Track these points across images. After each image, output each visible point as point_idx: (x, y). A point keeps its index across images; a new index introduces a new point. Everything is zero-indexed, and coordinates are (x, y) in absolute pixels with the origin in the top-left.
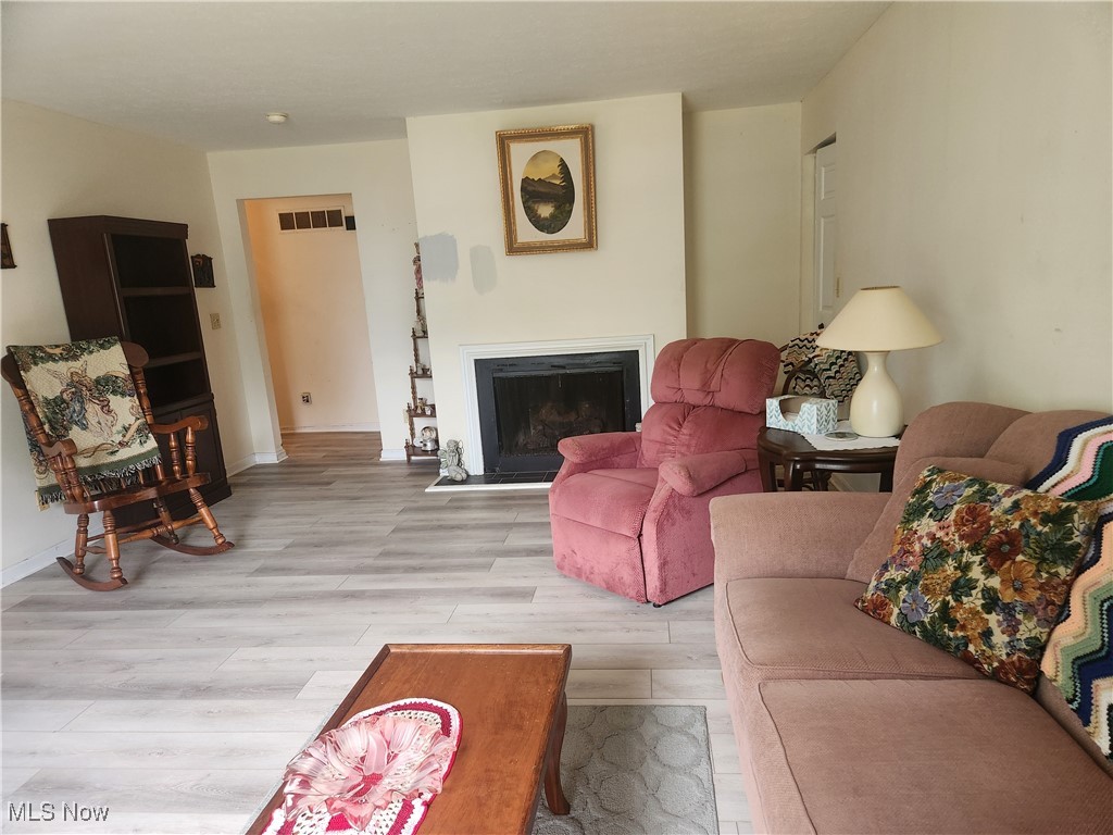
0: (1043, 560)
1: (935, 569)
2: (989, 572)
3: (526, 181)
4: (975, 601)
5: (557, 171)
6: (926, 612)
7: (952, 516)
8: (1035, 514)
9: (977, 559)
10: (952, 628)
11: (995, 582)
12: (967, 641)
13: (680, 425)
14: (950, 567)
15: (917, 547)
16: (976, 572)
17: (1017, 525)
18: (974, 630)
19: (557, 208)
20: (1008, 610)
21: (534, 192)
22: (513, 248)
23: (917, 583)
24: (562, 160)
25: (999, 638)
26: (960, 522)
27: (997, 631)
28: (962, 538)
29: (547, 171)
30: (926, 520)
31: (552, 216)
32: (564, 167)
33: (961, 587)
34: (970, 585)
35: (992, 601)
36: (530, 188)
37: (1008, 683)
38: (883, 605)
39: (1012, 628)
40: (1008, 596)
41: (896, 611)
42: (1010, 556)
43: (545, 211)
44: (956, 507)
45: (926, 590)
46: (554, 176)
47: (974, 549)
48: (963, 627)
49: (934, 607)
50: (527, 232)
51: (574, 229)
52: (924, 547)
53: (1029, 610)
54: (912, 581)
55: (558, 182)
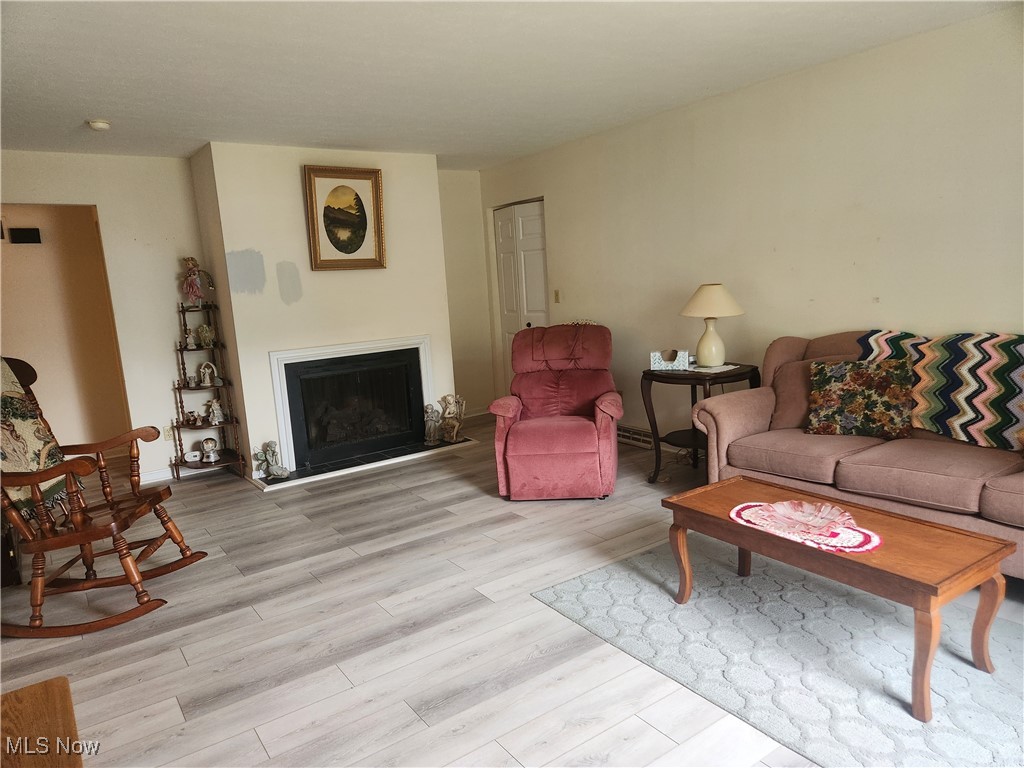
0: (902, 384)
1: (851, 402)
2: (881, 395)
3: (327, 209)
4: (880, 408)
5: (353, 203)
6: (856, 421)
7: (848, 378)
8: (891, 368)
9: (873, 391)
10: (874, 423)
11: (886, 398)
12: (883, 426)
13: (557, 384)
14: (860, 399)
15: (834, 397)
16: (875, 397)
17: (884, 374)
18: (886, 420)
19: (353, 233)
20: (896, 407)
21: (334, 218)
22: (317, 264)
23: (843, 411)
24: (357, 195)
25: (897, 420)
26: (854, 380)
27: (895, 417)
28: (860, 385)
29: (344, 202)
30: (833, 384)
31: (349, 238)
32: (358, 199)
33: (871, 405)
34: (875, 403)
35: (888, 406)
36: (331, 215)
37: (904, 437)
38: (829, 427)
39: (900, 414)
40: (894, 402)
41: (838, 427)
42: (888, 386)
43: (344, 235)
44: (848, 374)
45: (852, 412)
46: (350, 207)
47: (869, 388)
48: (880, 421)
49: (860, 418)
50: (328, 252)
51: (367, 250)
52: (840, 396)
53: (904, 405)
54: (840, 411)
55: (354, 212)
